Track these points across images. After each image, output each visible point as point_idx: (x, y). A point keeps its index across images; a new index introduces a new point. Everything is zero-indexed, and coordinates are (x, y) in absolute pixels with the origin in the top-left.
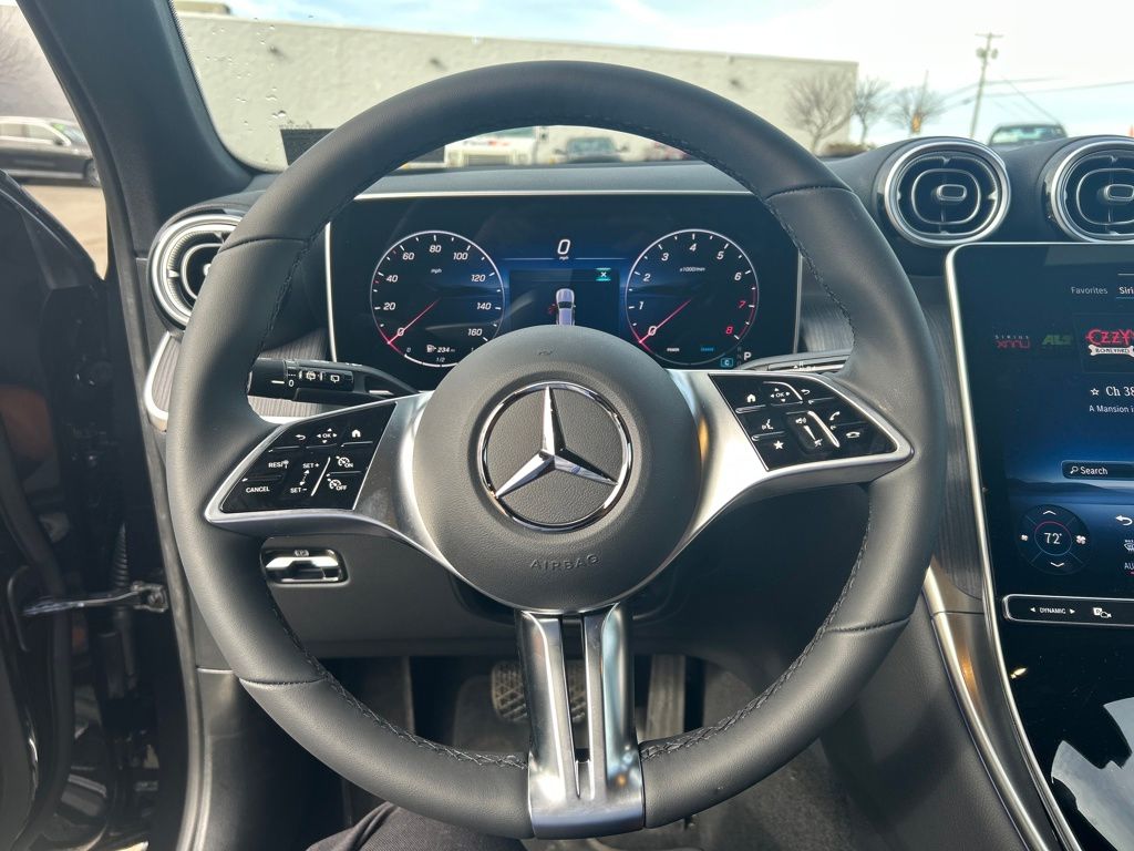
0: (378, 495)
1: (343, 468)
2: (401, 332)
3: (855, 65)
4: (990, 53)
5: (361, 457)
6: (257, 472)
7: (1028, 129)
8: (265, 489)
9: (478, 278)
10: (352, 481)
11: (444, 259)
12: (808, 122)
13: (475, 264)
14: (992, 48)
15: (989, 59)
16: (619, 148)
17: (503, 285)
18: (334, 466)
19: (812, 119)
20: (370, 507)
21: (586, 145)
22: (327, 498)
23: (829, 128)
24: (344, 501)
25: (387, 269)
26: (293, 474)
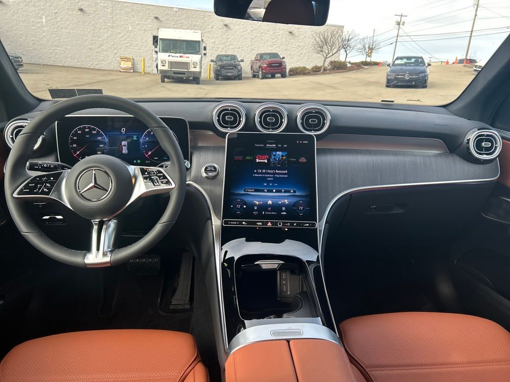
0: (56, 193)
1: (48, 186)
2: (78, 153)
3: (343, 27)
4: (401, 23)
5: (52, 184)
6: (26, 187)
7: (409, 58)
8: (28, 190)
9: (99, 138)
10: (50, 189)
11: (90, 133)
12: (322, 51)
13: (98, 134)
14: (402, 21)
15: (401, 25)
16: (239, 60)
17: (107, 140)
18: (45, 186)
19: (323, 49)
20: (54, 195)
21: (225, 58)
22: (43, 193)
23: (331, 54)
24: (48, 193)
25: (74, 135)
26: (35, 187)
